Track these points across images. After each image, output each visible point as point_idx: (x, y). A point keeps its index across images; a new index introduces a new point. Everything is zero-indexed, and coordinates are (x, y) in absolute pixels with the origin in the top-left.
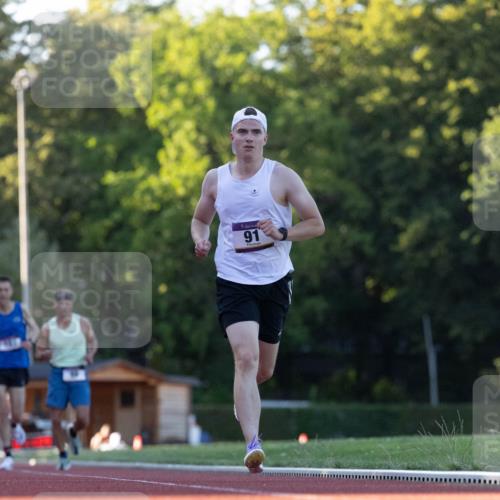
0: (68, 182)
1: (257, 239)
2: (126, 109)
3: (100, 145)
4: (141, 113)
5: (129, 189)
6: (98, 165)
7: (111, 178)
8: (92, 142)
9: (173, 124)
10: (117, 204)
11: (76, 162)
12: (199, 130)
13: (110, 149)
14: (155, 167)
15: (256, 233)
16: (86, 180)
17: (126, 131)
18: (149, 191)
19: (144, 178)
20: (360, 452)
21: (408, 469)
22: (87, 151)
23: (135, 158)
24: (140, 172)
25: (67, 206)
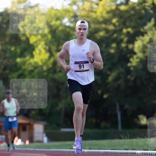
0: (6, 61)
1: (83, 68)
2: (23, 38)
3: (15, 49)
4: (28, 39)
5: (24, 63)
6: (15, 56)
7: (18, 60)
8: (13, 49)
9: (38, 43)
10: (20, 68)
11: (8, 55)
12: (46, 44)
13: (19, 51)
14: (32, 56)
15: (83, 65)
16: (11, 60)
17: (23, 45)
18: (30, 64)
19: (29, 60)
20: (97, 145)
22: (11, 52)
23: (26, 53)
24: (28, 58)
25: (5, 69)
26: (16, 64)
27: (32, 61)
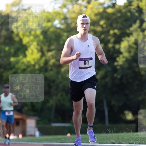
1: (88, 64)
2: (17, 39)
3: (9, 49)
4: (21, 40)
5: (17, 62)
6: (9, 55)
7: (12, 59)
8: (7, 49)
9: (31, 43)
10: (14, 67)
11: (2, 54)
12: (38, 45)
13: (12, 51)
14: (25, 56)
15: (88, 62)
16: (5, 59)
17: (17, 45)
18: (23, 63)
19: (22, 59)
20: (86, 138)
21: (99, 143)
22: (5, 51)
23: (19, 53)
24: (21, 57)
26: (10, 63)
27: (25, 60)
